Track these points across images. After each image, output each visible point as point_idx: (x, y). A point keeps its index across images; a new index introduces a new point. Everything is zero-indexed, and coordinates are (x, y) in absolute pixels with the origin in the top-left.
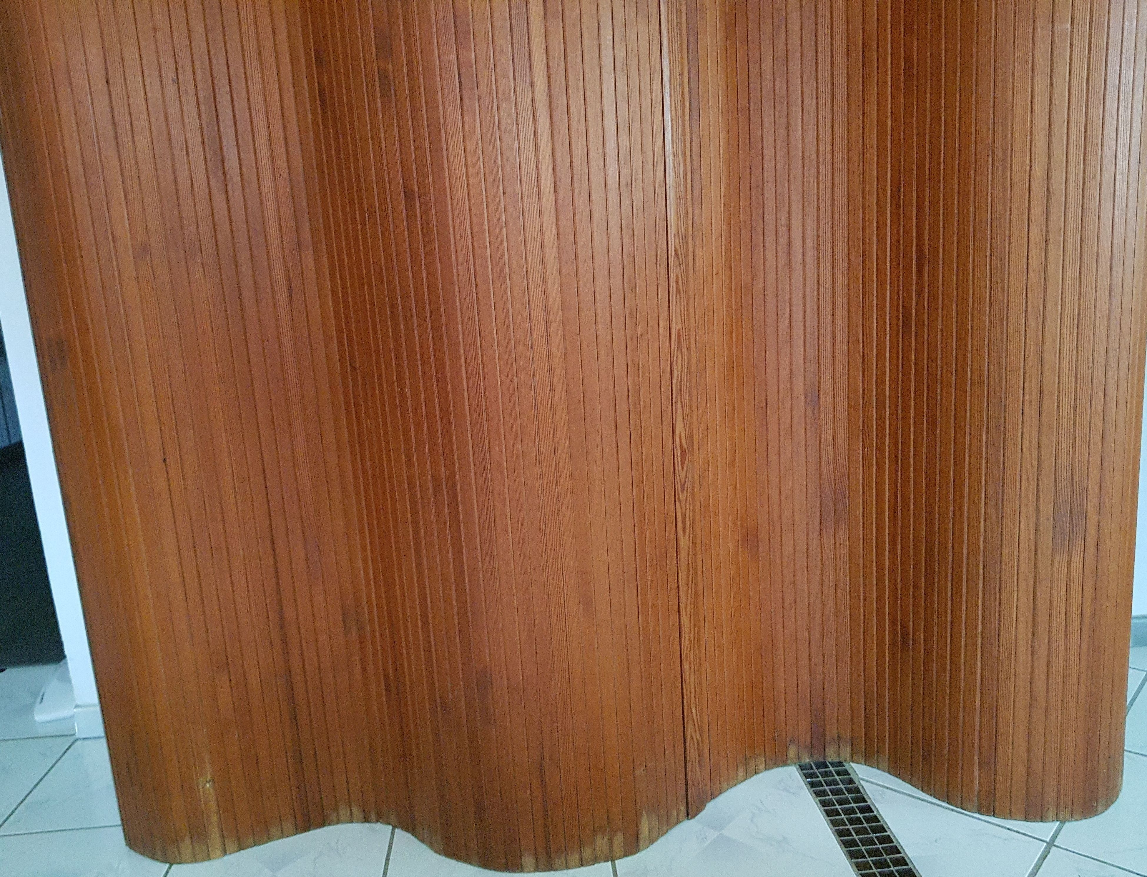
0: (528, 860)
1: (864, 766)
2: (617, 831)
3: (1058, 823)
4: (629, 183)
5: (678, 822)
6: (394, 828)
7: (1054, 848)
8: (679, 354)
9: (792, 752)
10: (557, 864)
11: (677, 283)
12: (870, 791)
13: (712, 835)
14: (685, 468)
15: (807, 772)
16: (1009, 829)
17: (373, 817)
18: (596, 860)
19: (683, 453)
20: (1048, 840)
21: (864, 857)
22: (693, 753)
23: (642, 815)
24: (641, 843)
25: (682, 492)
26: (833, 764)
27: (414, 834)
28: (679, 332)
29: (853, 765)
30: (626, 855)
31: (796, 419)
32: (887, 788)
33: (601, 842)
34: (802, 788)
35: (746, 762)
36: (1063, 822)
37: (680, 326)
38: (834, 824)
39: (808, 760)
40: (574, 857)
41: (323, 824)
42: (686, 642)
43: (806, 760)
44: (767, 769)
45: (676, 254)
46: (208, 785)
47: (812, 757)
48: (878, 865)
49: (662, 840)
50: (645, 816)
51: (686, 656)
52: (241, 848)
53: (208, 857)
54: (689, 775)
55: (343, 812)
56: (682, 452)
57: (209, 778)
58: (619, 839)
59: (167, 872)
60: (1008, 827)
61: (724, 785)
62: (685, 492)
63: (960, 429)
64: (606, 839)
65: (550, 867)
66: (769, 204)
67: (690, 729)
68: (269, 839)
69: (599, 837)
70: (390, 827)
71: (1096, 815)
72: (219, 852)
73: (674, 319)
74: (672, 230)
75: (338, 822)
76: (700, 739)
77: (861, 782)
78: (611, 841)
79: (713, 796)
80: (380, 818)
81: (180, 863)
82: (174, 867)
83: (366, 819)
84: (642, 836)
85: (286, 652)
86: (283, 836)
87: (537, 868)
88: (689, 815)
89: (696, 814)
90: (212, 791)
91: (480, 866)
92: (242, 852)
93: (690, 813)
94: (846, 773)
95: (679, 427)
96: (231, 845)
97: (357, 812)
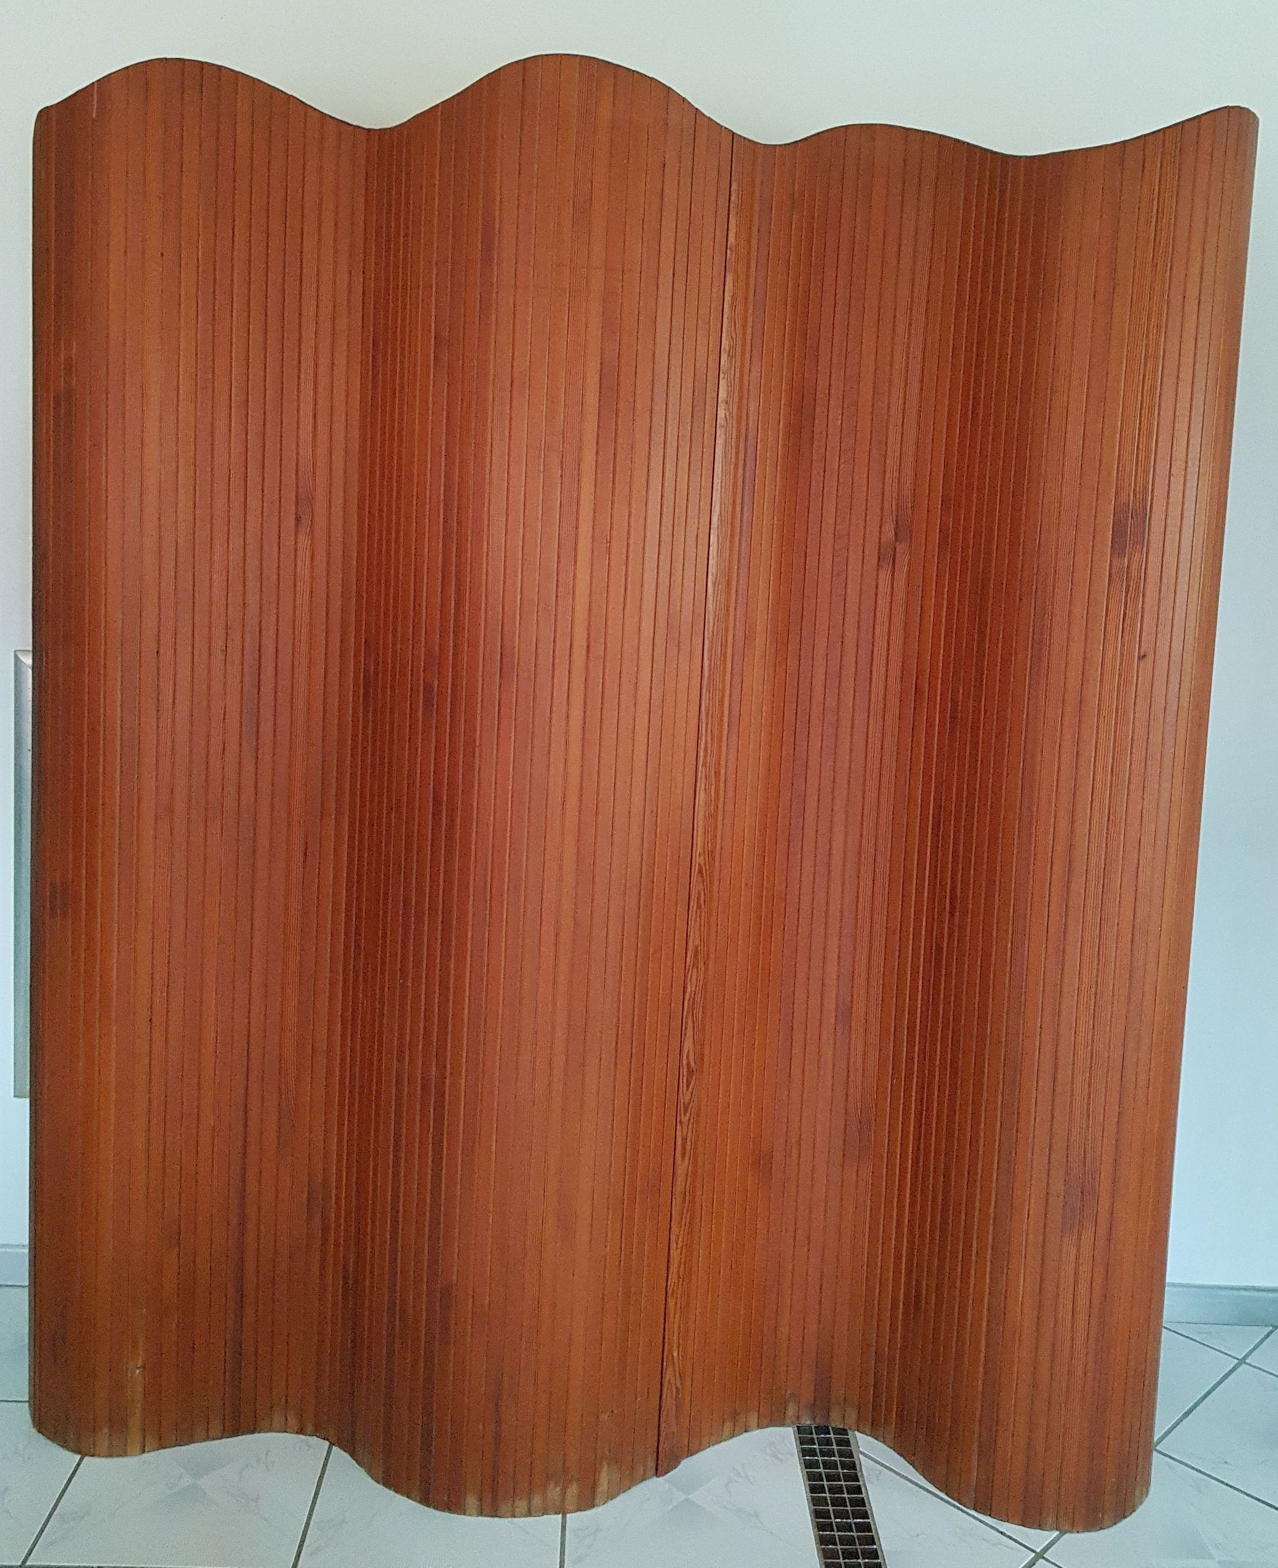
0: (471, 1501)
1: (870, 1438)
2: (571, 1481)
3: (1058, 1533)
4: (655, 811)
5: (644, 1479)
6: (332, 1444)
7: (1041, 1561)
8: (695, 970)
9: (791, 1411)
10: (504, 1508)
11: (699, 899)
12: (867, 1468)
13: (679, 1496)
14: (690, 1089)
15: (804, 1437)
16: (1001, 1533)
17: (310, 1428)
18: (545, 1511)
19: (691, 1072)
20: (1038, 1551)
21: (835, 1544)
22: (669, 1402)
23: (601, 1464)
24: (599, 1496)
25: (685, 1113)
26: (837, 1431)
27: (353, 1455)
28: (697, 947)
29: (857, 1434)
30: (579, 1509)
31: (824, 1038)
32: (886, 1467)
33: (554, 1492)
34: (792, 1455)
35: (734, 1416)
36: (1063, 1533)
37: (698, 942)
38: (815, 1501)
39: (808, 1422)
40: (522, 1504)
41: (253, 1429)
42: (673, 1278)
43: (807, 1422)
44: (759, 1426)
45: (700, 871)
46: (138, 1371)
47: (814, 1419)
48: (847, 1554)
49: (623, 1497)
50: (605, 1468)
51: (672, 1293)
52: (162, 1447)
53: (124, 1454)
54: (663, 1425)
55: (278, 1419)
56: (688, 1070)
57: (140, 1364)
58: (573, 1490)
59: (78, 1465)
60: (1001, 1530)
61: (705, 1440)
62: (688, 1115)
63: (978, 1085)
64: (558, 1489)
65: (495, 1513)
66: (810, 813)
67: (668, 1376)
68: (191, 1440)
69: (552, 1485)
70: (327, 1443)
71: (1101, 1529)
72: (138, 1448)
73: (692, 934)
74: (698, 849)
75: (271, 1430)
76: (679, 1385)
77: (861, 1457)
78: (564, 1493)
79: (690, 1453)
80: (318, 1431)
81: (92, 1456)
82: (86, 1458)
83: (301, 1431)
84: (600, 1490)
85: (243, 1233)
86: (208, 1438)
87: (481, 1513)
88: (658, 1473)
89: (666, 1473)
90: (140, 1378)
91: (420, 1502)
92: (162, 1451)
93: (660, 1468)
94: (847, 1443)
95: (688, 1045)
96: (150, 1441)
97: (292, 1421)
